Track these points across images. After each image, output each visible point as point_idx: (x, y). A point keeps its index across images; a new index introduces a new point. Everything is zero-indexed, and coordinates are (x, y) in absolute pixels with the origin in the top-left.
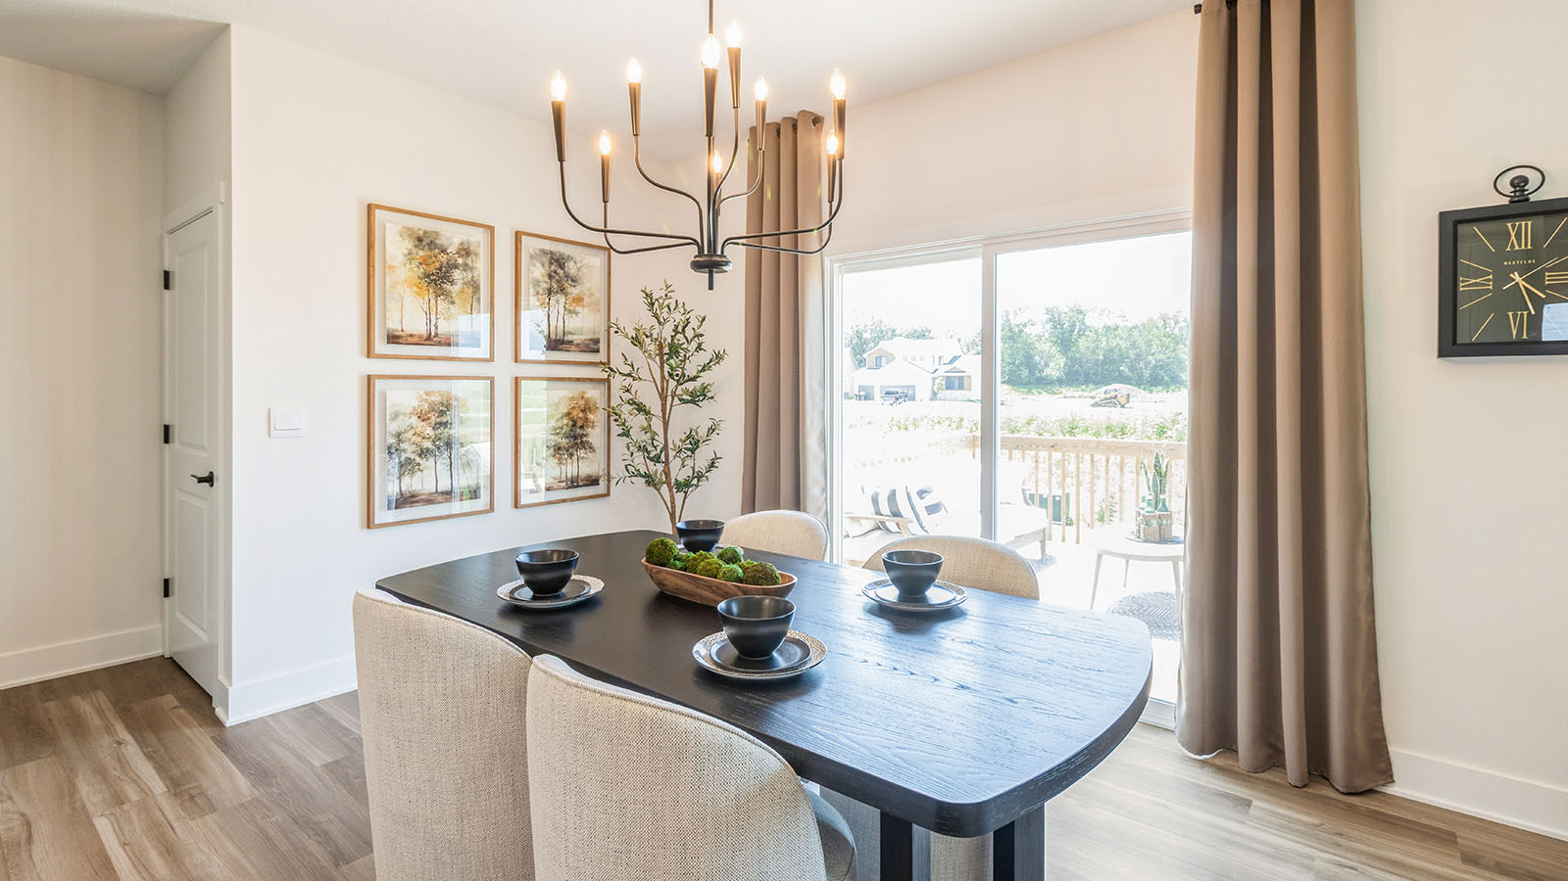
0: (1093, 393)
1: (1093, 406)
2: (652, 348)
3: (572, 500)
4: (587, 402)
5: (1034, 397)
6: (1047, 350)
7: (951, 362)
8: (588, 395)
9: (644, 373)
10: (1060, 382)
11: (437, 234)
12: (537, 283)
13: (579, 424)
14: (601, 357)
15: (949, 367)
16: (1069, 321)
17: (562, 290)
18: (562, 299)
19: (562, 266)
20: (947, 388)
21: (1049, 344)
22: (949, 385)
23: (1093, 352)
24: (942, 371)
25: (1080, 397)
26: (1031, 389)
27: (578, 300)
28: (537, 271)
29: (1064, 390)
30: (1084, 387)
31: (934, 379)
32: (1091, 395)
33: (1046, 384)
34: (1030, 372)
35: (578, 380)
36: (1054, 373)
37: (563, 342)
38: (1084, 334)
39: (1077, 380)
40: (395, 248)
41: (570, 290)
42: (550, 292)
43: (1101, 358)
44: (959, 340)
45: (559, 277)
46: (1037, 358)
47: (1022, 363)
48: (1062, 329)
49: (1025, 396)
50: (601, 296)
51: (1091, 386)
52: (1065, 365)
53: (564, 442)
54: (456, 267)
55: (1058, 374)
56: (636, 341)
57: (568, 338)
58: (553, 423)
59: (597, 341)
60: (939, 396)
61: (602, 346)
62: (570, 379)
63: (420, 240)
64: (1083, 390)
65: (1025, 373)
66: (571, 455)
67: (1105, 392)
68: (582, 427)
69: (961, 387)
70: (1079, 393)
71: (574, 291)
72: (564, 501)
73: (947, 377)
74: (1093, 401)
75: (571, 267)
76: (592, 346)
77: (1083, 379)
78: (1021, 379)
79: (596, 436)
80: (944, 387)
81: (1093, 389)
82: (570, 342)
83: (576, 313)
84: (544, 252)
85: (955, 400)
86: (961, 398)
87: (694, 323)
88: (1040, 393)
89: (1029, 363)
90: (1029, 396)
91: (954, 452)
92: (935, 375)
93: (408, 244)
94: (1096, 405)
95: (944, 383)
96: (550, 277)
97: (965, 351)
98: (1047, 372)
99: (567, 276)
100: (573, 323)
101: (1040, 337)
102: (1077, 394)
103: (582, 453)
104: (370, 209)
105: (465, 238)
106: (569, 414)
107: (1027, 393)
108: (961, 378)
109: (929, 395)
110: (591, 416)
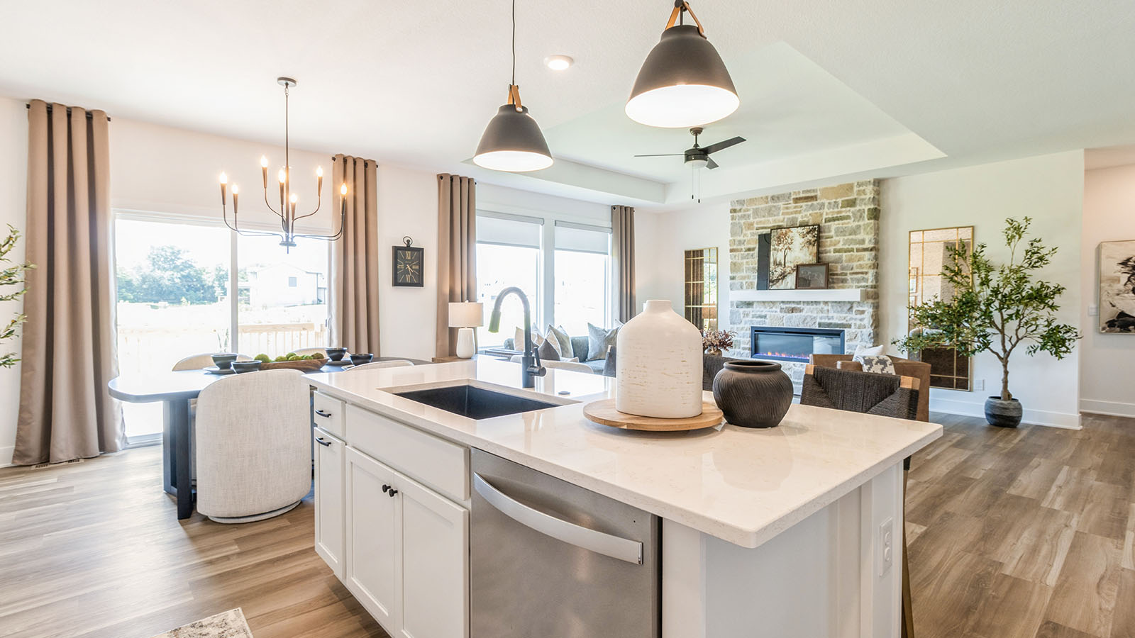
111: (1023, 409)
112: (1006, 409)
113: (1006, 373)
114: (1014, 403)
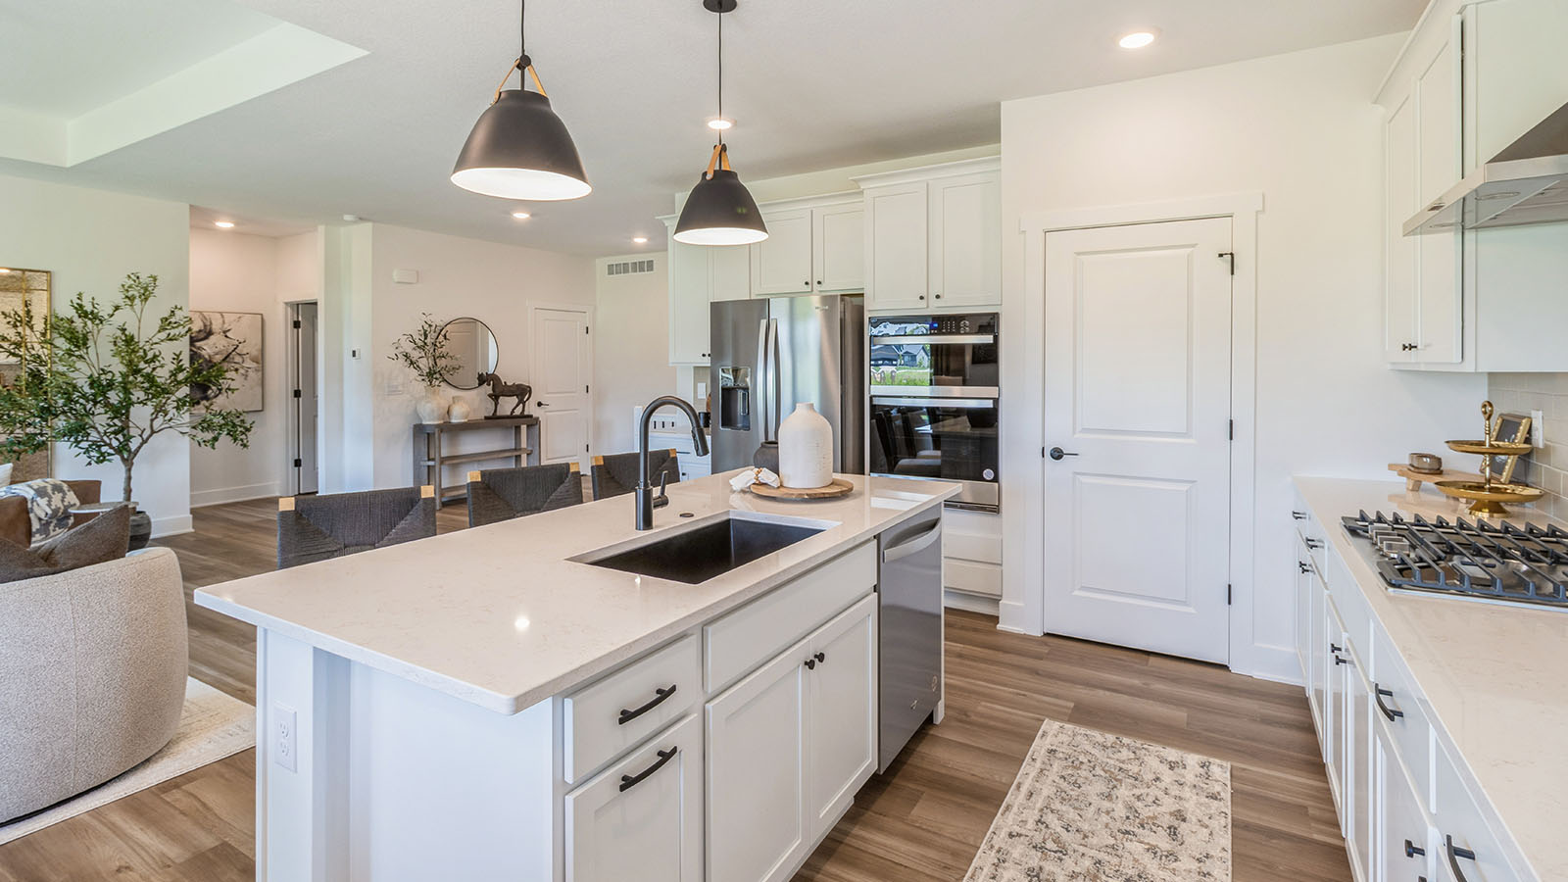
111: (152, 520)
112: (138, 526)
113: (129, 478)
114: (141, 515)
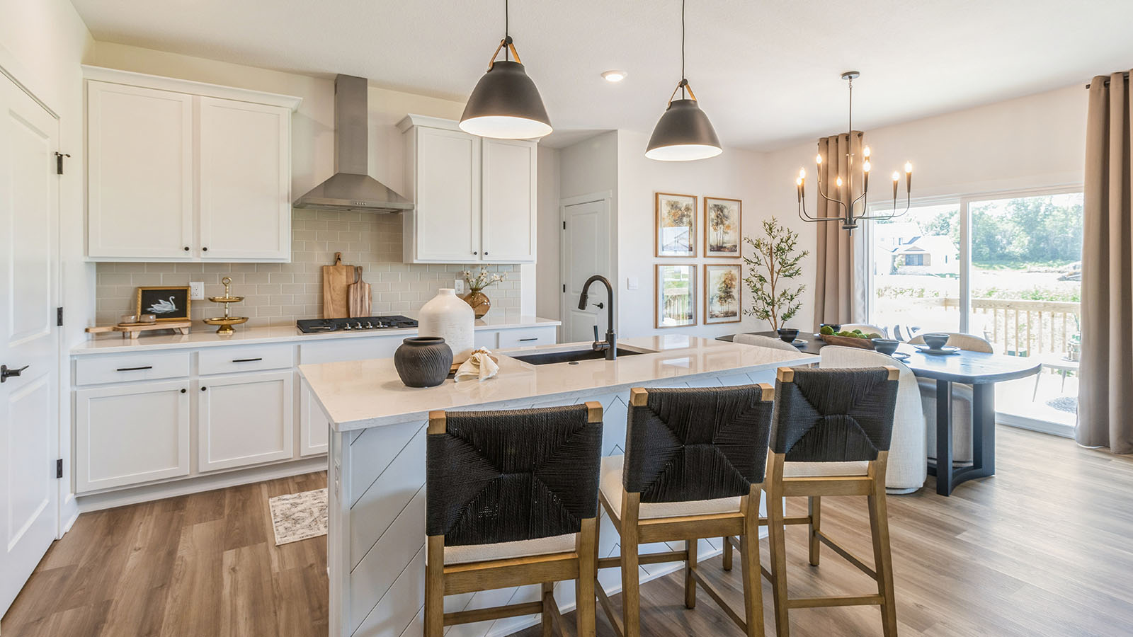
0: (1061, 268)
1: (1060, 279)
2: (764, 249)
3: (726, 323)
4: (732, 275)
5: (995, 272)
6: (1010, 230)
7: (910, 243)
8: (732, 273)
9: (763, 262)
10: (1025, 258)
11: (678, 202)
12: (713, 220)
13: (729, 286)
14: (737, 254)
15: (910, 246)
16: (1034, 203)
17: (722, 223)
18: (721, 226)
19: (722, 212)
20: (907, 264)
21: (1011, 224)
22: (909, 261)
23: (1062, 230)
24: (902, 250)
25: (1046, 271)
26: (992, 264)
27: (728, 227)
28: (713, 215)
29: (1029, 265)
30: (1051, 262)
31: (894, 257)
32: (1059, 269)
33: (1008, 260)
34: (991, 248)
35: (729, 265)
36: (1017, 250)
37: (722, 247)
38: (1051, 215)
39: (1043, 256)
40: (665, 210)
41: (725, 222)
42: (717, 224)
43: (1071, 235)
44: (919, 223)
45: (721, 218)
46: (999, 237)
47: (983, 241)
48: (1026, 210)
49: (986, 271)
50: (737, 224)
51: (1059, 262)
52: (1030, 242)
53: (723, 295)
54: (684, 216)
55: (1021, 251)
56: (757, 246)
57: (725, 245)
58: (718, 286)
59: (736, 246)
60: (899, 270)
61: (738, 248)
62: (725, 265)
63: (672, 206)
64: (1049, 266)
65: (986, 250)
66: (726, 301)
67: (1075, 268)
68: (730, 288)
69: (921, 264)
70: (1046, 268)
71: (727, 223)
72: (723, 323)
73: (907, 255)
74: (1060, 275)
75: (726, 211)
76: (733, 249)
77: (1050, 255)
78: (981, 256)
79: (735, 292)
80: (904, 264)
81: (1062, 265)
82: (725, 247)
83: (728, 233)
84: (715, 206)
85: (915, 274)
86: (920, 272)
87: (793, 238)
88: (1002, 268)
89: (990, 241)
90: (991, 271)
91: (931, 308)
92: (896, 253)
93: (669, 208)
94: (1064, 279)
95: (904, 260)
96: (718, 217)
97: (924, 232)
98: (1010, 249)
99: (724, 216)
100: (727, 238)
101: (1002, 218)
102: (1043, 269)
103: (729, 300)
104: (657, 194)
105: (687, 203)
106: (725, 281)
107: (988, 268)
108: (921, 256)
109: (889, 269)
110: (734, 283)
